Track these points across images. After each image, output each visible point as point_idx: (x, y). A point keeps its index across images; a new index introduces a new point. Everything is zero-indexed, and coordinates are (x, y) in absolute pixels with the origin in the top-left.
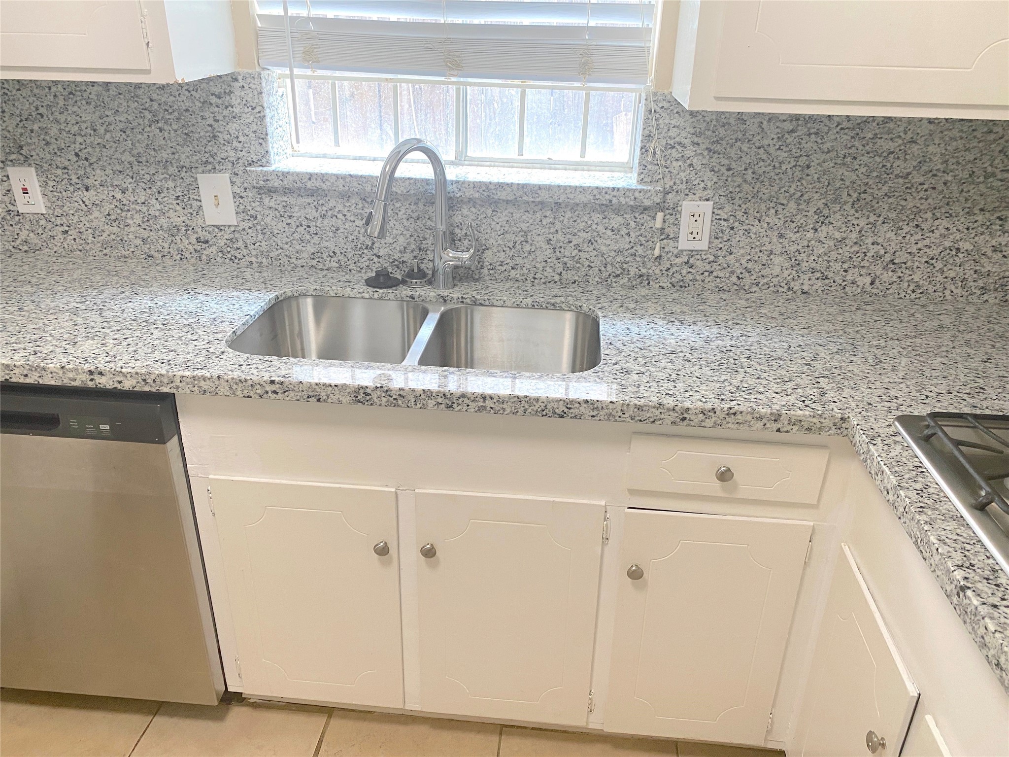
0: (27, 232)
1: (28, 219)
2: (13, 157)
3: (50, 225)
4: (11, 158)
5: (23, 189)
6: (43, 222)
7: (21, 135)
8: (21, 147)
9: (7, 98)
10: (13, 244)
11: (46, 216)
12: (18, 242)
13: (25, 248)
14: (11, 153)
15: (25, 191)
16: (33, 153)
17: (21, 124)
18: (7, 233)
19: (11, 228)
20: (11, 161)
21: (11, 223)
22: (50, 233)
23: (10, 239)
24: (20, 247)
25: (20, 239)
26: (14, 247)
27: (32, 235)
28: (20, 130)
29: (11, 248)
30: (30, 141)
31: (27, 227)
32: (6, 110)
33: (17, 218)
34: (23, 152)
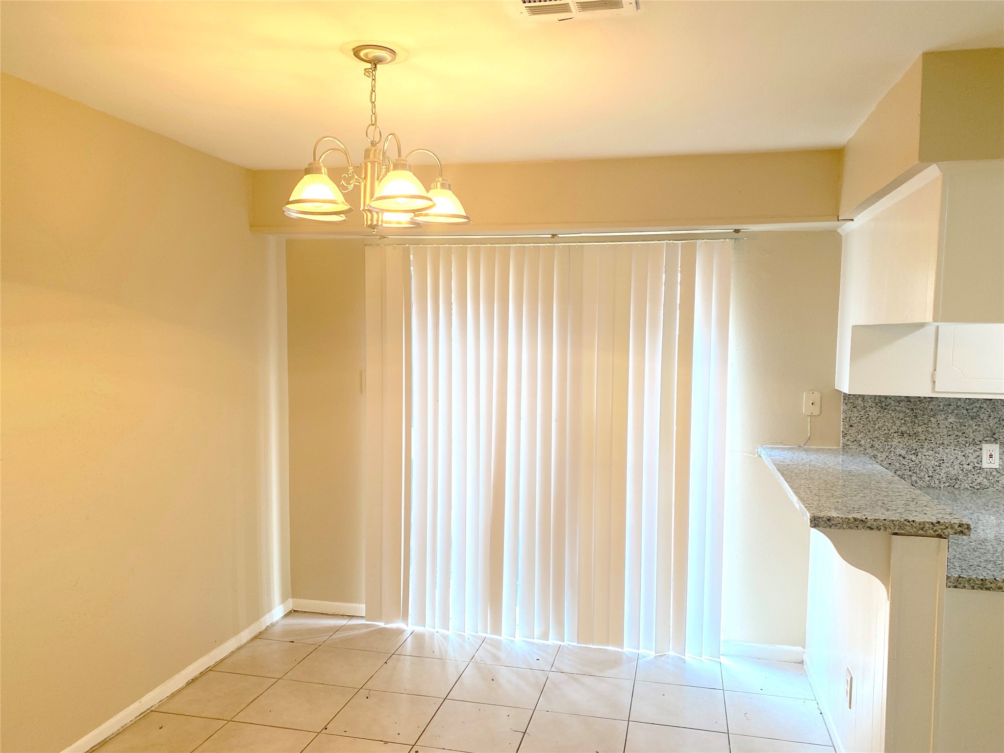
0: (982, 478)
1: (985, 471)
2: (988, 439)
3: (998, 475)
4: (986, 439)
5: (990, 455)
6: (994, 473)
7: (997, 428)
8: (995, 434)
9: (994, 409)
10: (971, 485)
11: (998, 470)
12: (974, 484)
13: (978, 487)
14: (987, 436)
15: (991, 456)
16: (1001, 437)
17: (999, 423)
18: (969, 479)
19: (973, 476)
20: (986, 441)
21: (974, 473)
22: (997, 479)
23: (970, 482)
24: (975, 487)
25: (976, 482)
26: (971, 487)
27: (985, 480)
28: (996, 425)
29: (968, 487)
30: (1001, 431)
31: (983, 475)
32: (992, 415)
33: (978, 471)
34: (995, 436)
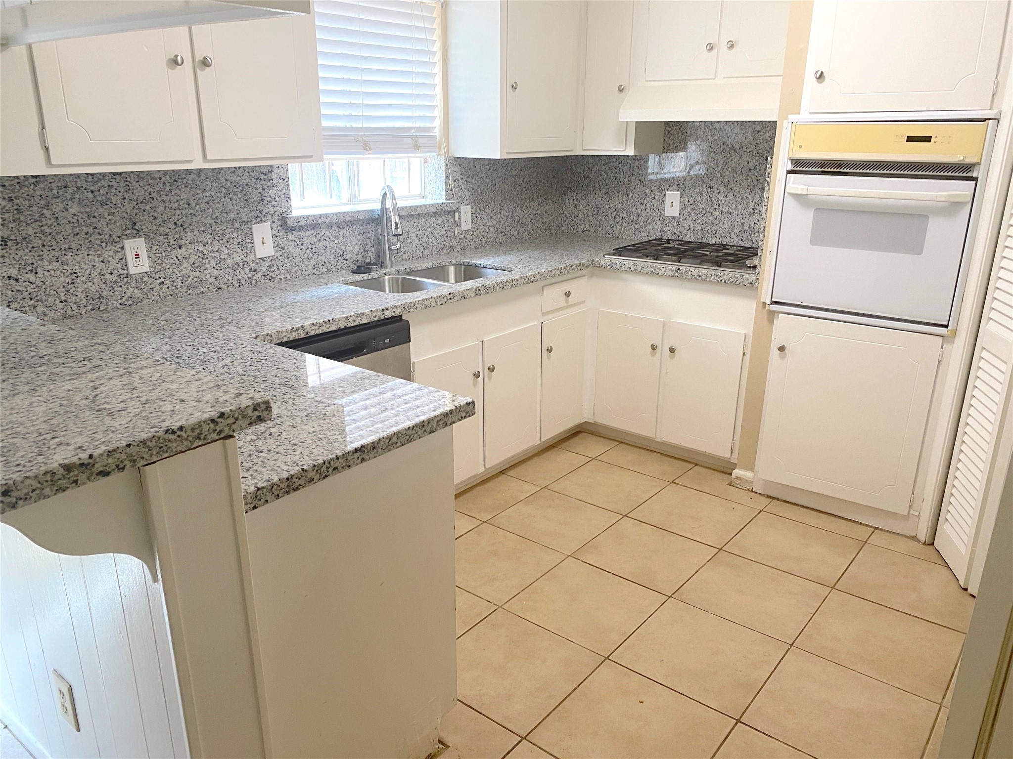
0: (132, 289)
1: (135, 279)
2: (128, 232)
3: (151, 280)
4: (126, 233)
5: (136, 255)
6: (146, 279)
7: (136, 214)
8: (135, 224)
9: (128, 188)
10: (120, 301)
11: (148, 273)
12: (124, 299)
13: (130, 302)
14: (127, 229)
15: (137, 256)
16: (144, 227)
17: (137, 207)
18: (116, 293)
19: (120, 289)
20: (127, 235)
21: (120, 284)
22: (150, 287)
23: (119, 298)
24: (126, 303)
25: (126, 296)
26: (121, 304)
27: (136, 291)
28: (135, 211)
29: (118, 305)
30: (142, 218)
31: (133, 285)
32: (127, 197)
33: (126, 280)
34: (136, 227)
